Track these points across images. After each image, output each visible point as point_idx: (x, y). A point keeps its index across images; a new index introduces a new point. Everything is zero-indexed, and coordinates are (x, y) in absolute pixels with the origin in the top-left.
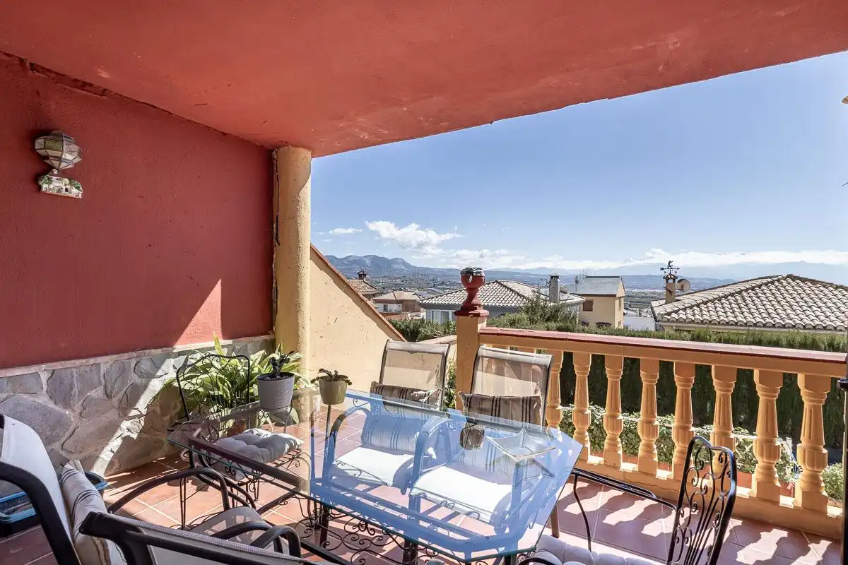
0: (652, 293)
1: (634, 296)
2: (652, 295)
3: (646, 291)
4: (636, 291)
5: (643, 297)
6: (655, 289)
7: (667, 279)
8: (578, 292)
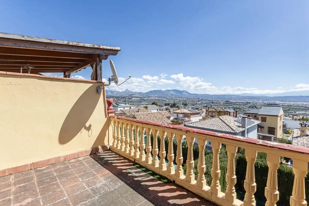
0: (302, 104)
1: (291, 106)
2: (301, 105)
3: (299, 103)
4: (292, 103)
5: (297, 106)
6: (303, 102)
7: (301, 125)
8: (259, 114)
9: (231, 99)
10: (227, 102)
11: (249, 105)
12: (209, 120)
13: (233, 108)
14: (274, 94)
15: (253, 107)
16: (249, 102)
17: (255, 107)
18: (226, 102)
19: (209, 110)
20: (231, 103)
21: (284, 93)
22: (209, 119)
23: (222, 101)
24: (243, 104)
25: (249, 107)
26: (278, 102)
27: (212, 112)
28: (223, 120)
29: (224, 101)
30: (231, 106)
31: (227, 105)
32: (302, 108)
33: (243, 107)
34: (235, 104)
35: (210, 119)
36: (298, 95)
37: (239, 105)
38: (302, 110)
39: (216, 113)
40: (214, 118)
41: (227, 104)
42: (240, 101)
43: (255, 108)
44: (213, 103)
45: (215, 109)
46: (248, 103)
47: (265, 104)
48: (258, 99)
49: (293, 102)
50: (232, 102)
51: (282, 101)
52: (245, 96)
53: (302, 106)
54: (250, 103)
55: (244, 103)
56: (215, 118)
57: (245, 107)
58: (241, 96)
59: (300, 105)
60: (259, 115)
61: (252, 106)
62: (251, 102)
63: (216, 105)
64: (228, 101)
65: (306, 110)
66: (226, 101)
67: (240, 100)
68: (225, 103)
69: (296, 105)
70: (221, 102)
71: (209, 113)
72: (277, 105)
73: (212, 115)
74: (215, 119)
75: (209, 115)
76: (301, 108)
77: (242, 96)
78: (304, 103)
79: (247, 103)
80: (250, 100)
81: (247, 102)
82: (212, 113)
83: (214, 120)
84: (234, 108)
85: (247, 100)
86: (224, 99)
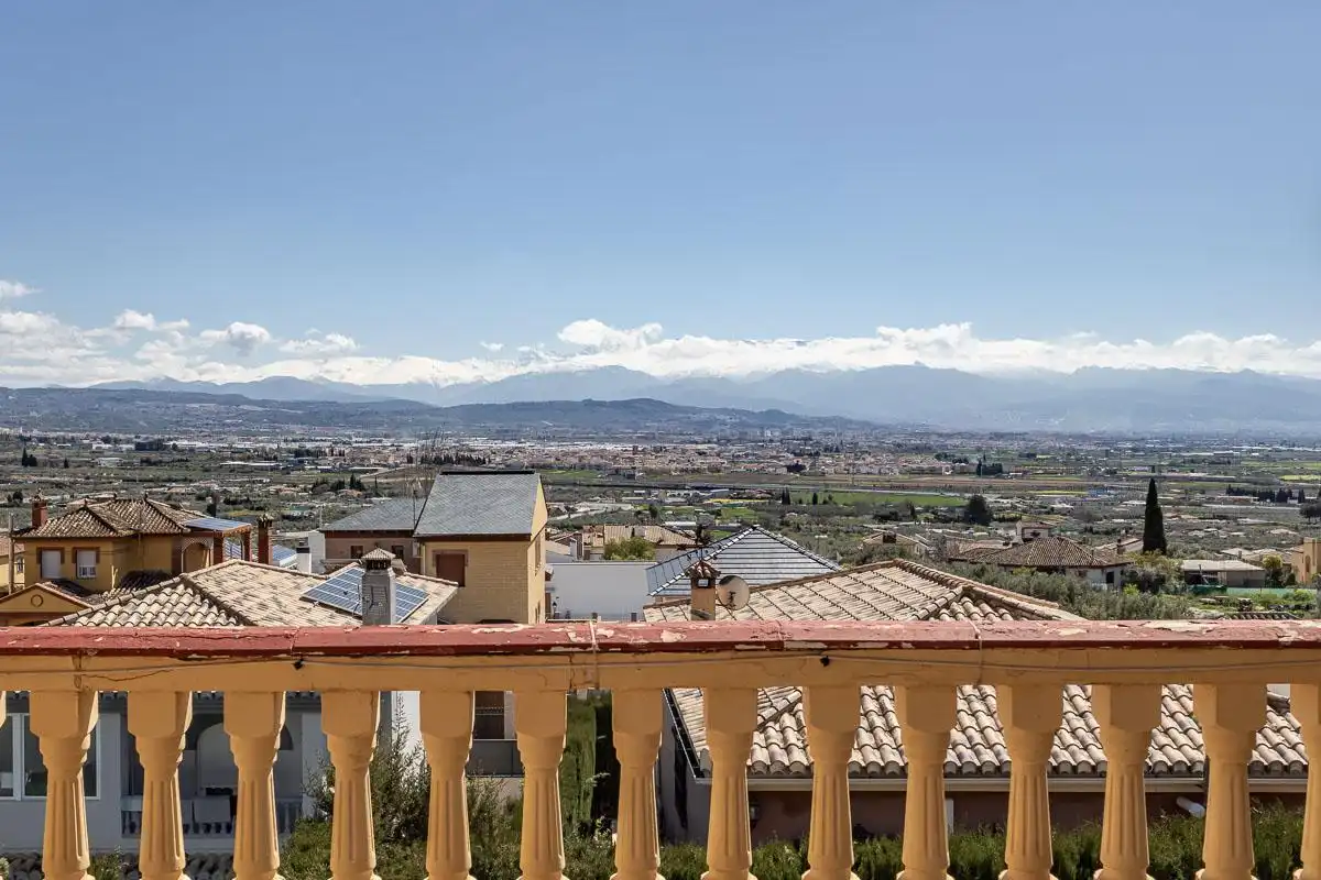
0: (597, 454)
2: (595, 461)
3: (584, 447)
4: (553, 448)
5: (572, 467)
6: (605, 440)
7: (694, 578)
8: (421, 531)
9: (182, 425)
10: (154, 456)
11: (311, 472)
12: (111, 617)
13: (200, 498)
14: (459, 387)
15: (340, 485)
16: (309, 446)
17: (356, 485)
18: (144, 455)
19: (42, 531)
20: (185, 459)
21: (511, 379)
22: (108, 609)
23: (106, 440)
24: (272, 469)
25: (317, 489)
26: (479, 444)
27: (68, 548)
28: (228, 599)
29: (125, 447)
30: (179, 488)
31: (156, 481)
32: (598, 478)
33: (272, 489)
34: (212, 464)
35: (116, 609)
36: (578, 397)
37: (243, 470)
38: (604, 490)
39: (107, 547)
40: (151, 597)
41: (151, 473)
42: (247, 445)
43: (356, 493)
44: (29, 462)
45: (95, 516)
46: (308, 453)
47: (410, 460)
48: (365, 426)
49: (554, 439)
50: (192, 450)
51: (502, 435)
52: (284, 404)
53: (598, 467)
54: (318, 453)
55: (275, 458)
56: (157, 592)
57: (287, 491)
58: (250, 402)
59: (593, 463)
60: (424, 540)
61: (333, 479)
62: (325, 447)
63: (59, 485)
64: (158, 446)
65: (618, 491)
66: (140, 447)
67: (246, 436)
68: (136, 461)
69: (574, 461)
70: (100, 452)
71: (40, 560)
72: (480, 462)
73: (71, 576)
74: (162, 597)
75: (42, 578)
76: (595, 481)
77: (263, 403)
78: (609, 447)
79: (298, 453)
80: (318, 429)
81: (295, 446)
82: (68, 558)
83: (155, 608)
84: (210, 500)
85: (298, 430)
86: (125, 426)
